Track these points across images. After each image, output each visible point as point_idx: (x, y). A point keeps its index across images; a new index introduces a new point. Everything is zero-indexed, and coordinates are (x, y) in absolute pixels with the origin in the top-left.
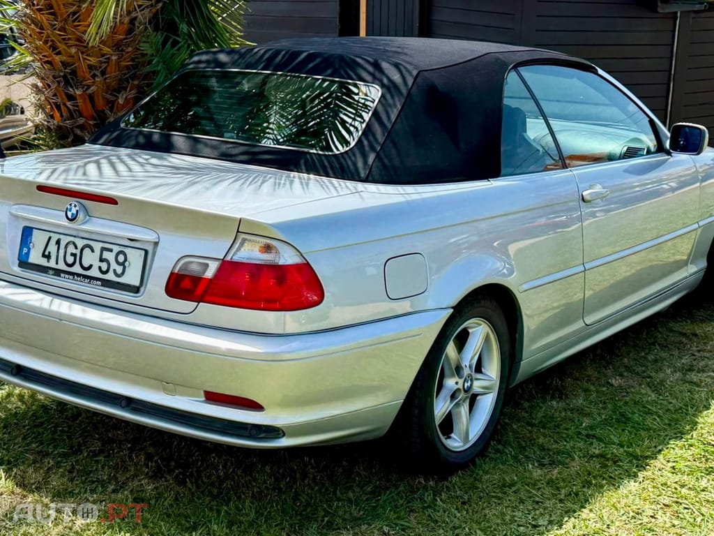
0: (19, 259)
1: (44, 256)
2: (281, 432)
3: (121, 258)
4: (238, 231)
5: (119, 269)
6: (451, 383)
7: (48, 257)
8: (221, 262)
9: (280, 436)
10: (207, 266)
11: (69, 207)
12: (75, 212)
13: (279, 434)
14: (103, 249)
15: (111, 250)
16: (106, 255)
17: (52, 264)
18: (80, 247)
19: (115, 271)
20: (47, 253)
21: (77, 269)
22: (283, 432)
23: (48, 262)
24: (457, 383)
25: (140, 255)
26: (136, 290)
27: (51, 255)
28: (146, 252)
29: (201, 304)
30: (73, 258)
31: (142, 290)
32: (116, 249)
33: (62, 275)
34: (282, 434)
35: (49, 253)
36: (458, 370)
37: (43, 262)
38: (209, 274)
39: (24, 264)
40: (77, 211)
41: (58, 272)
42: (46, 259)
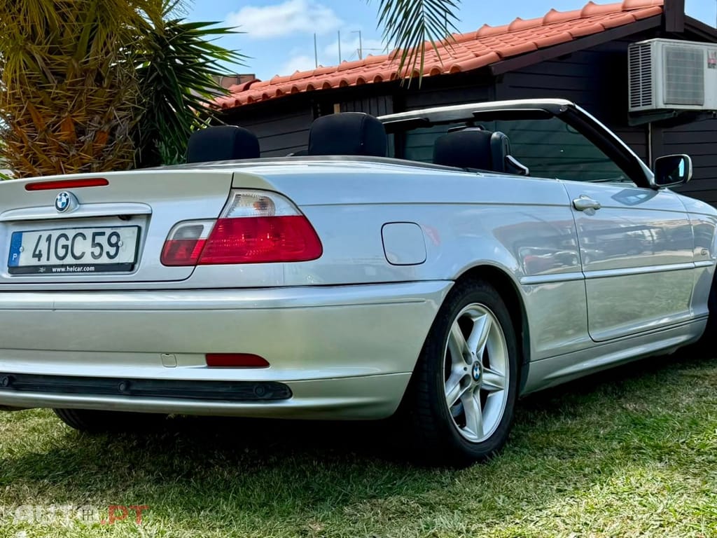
0: (8, 266)
1: (34, 256)
2: (288, 391)
3: (114, 240)
4: (232, 188)
5: (112, 251)
6: (459, 369)
7: (39, 256)
8: (216, 221)
9: (287, 396)
10: (202, 227)
11: (59, 197)
12: (65, 201)
13: (286, 394)
14: (95, 235)
15: (103, 234)
16: (99, 239)
17: (44, 261)
18: (71, 238)
19: (108, 253)
20: (37, 252)
21: (69, 260)
22: (290, 391)
23: (39, 260)
24: (465, 369)
25: (134, 232)
26: (131, 267)
27: (42, 252)
28: (139, 229)
29: (198, 266)
30: (64, 250)
31: (137, 266)
32: (108, 232)
33: (54, 270)
34: (289, 394)
35: (40, 251)
36: (466, 356)
37: (35, 262)
38: (205, 235)
39: (14, 269)
40: (67, 200)
41: (49, 269)
42: (37, 259)
